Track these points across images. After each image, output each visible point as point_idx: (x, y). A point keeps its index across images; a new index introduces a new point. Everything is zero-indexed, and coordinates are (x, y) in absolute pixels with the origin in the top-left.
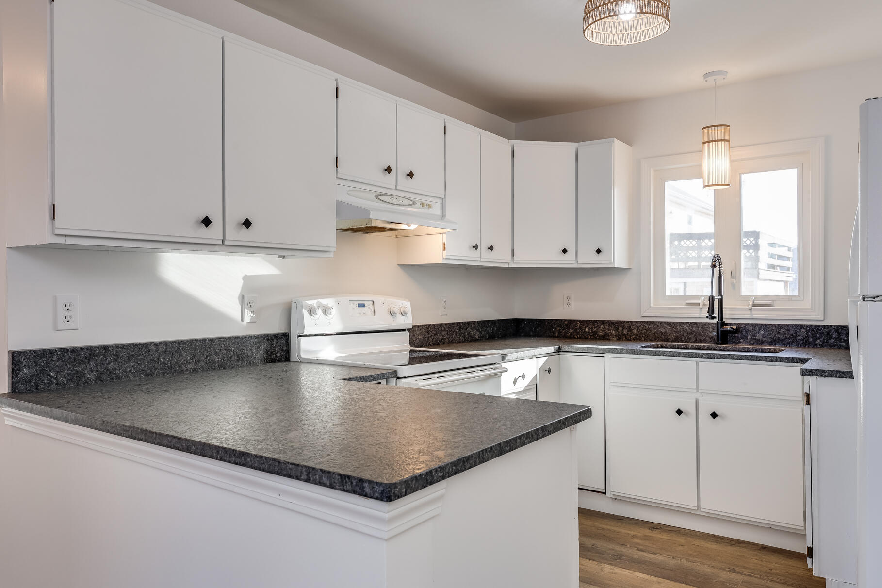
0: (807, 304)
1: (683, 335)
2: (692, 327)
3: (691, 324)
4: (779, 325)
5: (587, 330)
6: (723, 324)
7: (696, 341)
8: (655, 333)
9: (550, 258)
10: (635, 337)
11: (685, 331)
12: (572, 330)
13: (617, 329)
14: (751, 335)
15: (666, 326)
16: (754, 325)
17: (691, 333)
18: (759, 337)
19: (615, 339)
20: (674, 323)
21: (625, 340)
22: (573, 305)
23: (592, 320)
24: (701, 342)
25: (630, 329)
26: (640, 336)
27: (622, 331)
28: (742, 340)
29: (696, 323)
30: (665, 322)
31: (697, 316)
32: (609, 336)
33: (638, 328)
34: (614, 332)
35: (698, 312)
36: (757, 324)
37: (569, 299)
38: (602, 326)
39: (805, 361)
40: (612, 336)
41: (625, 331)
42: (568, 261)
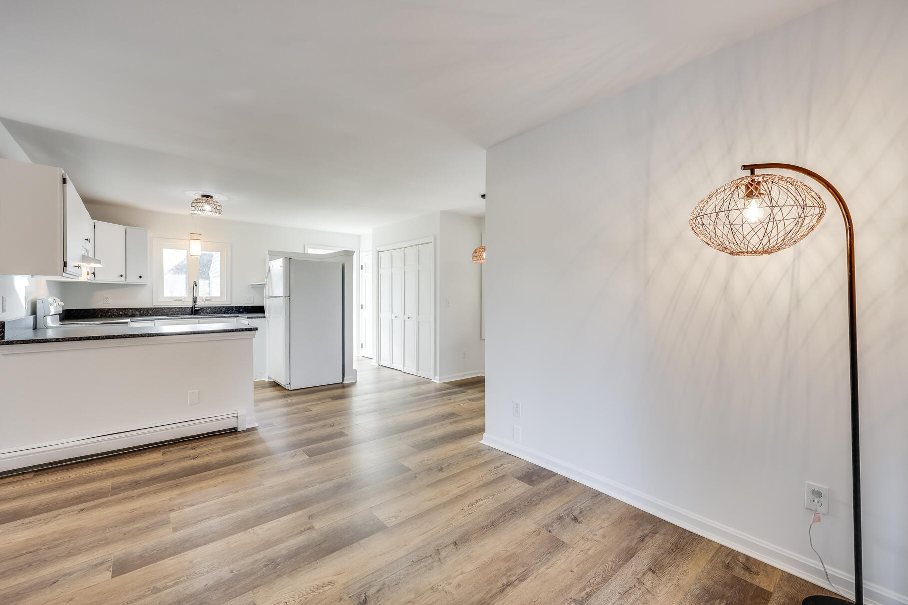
0: (225, 299)
1: (176, 313)
2: (181, 309)
3: (179, 308)
4: (216, 307)
5: (121, 313)
6: (195, 307)
7: (182, 314)
8: (161, 313)
9: (114, 279)
10: (151, 315)
11: (177, 311)
12: (111, 314)
13: (140, 311)
14: (205, 311)
16: (206, 307)
17: (179, 312)
18: (208, 311)
21: (144, 316)
22: (110, 301)
23: (124, 308)
24: (184, 315)
25: (147, 311)
26: (154, 314)
27: (143, 312)
28: (201, 313)
29: (182, 307)
30: (167, 308)
32: (135, 315)
33: (153, 311)
34: (138, 313)
35: (182, 303)
36: (208, 307)
37: (107, 298)
38: (130, 311)
39: (238, 317)
40: (137, 315)
41: (145, 313)
42: (122, 281)
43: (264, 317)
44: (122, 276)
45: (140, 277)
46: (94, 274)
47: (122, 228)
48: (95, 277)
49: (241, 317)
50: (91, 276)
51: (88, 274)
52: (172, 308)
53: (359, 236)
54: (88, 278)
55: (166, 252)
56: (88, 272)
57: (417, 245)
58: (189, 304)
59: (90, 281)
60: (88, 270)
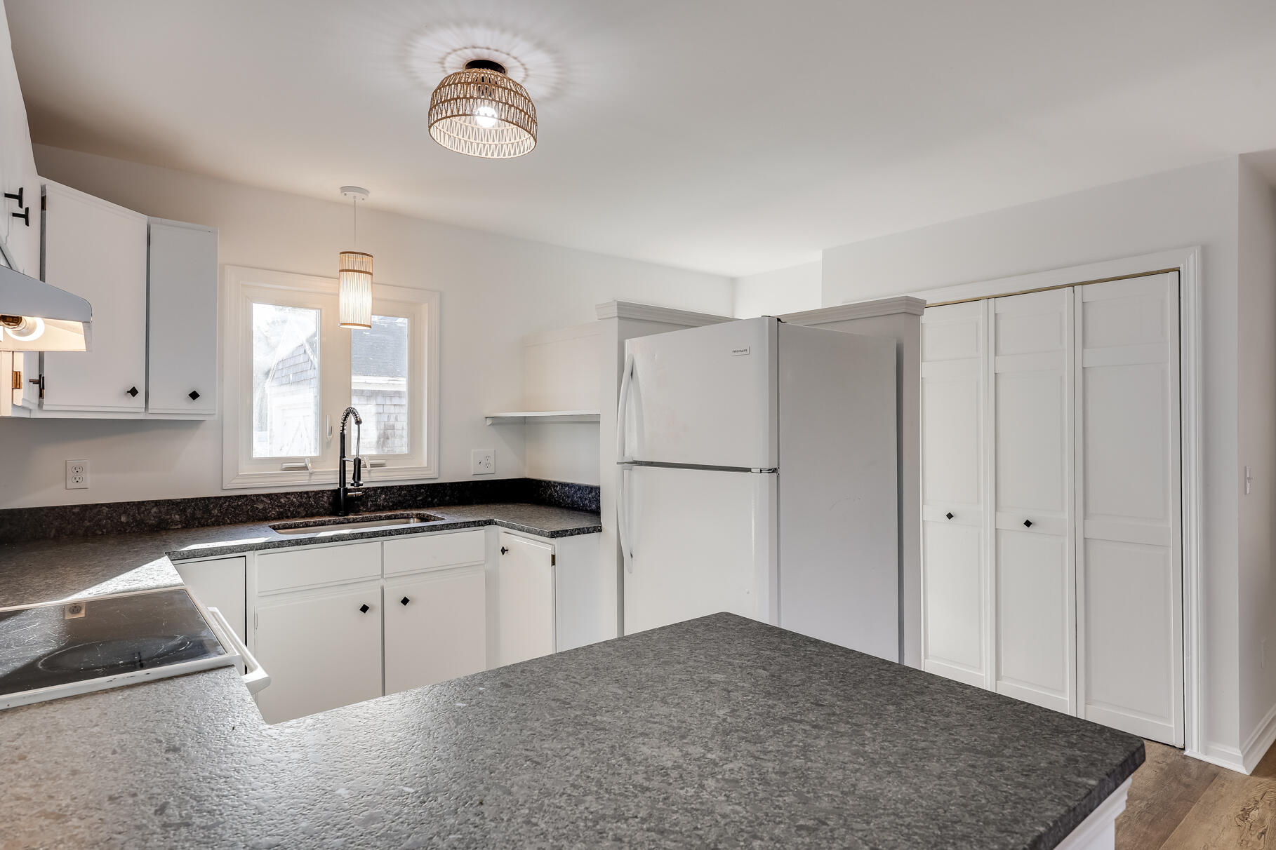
1: (289, 510)
2: (302, 498)
3: (300, 494)
4: (400, 486)
5: (123, 519)
6: (346, 491)
7: (306, 516)
8: (248, 512)
10: (216, 520)
11: (293, 504)
12: (89, 521)
13: (184, 510)
14: (372, 501)
15: (265, 499)
16: (375, 489)
17: (299, 506)
19: (180, 526)
20: (276, 495)
21: (197, 527)
22: (89, 479)
23: (134, 502)
24: (312, 516)
25: (206, 510)
26: (223, 519)
27: (193, 514)
28: (362, 508)
29: (307, 493)
30: (263, 495)
31: (306, 482)
32: (168, 524)
33: (221, 506)
34: (177, 517)
35: (307, 478)
36: (379, 487)
37: (78, 470)
38: (155, 510)
39: (490, 523)
40: (173, 522)
41: (199, 514)
42: (132, 409)
43: (598, 529)
44: (133, 392)
45: (194, 395)
46: (40, 382)
47: (134, 223)
48: (41, 395)
49: (502, 525)
50: (25, 395)
51: (17, 384)
52: (278, 496)
53: (733, 281)
54: (18, 402)
55: (263, 315)
56: (16, 377)
57: (1073, 285)
58: (326, 478)
59: (25, 415)
60: (20, 366)
